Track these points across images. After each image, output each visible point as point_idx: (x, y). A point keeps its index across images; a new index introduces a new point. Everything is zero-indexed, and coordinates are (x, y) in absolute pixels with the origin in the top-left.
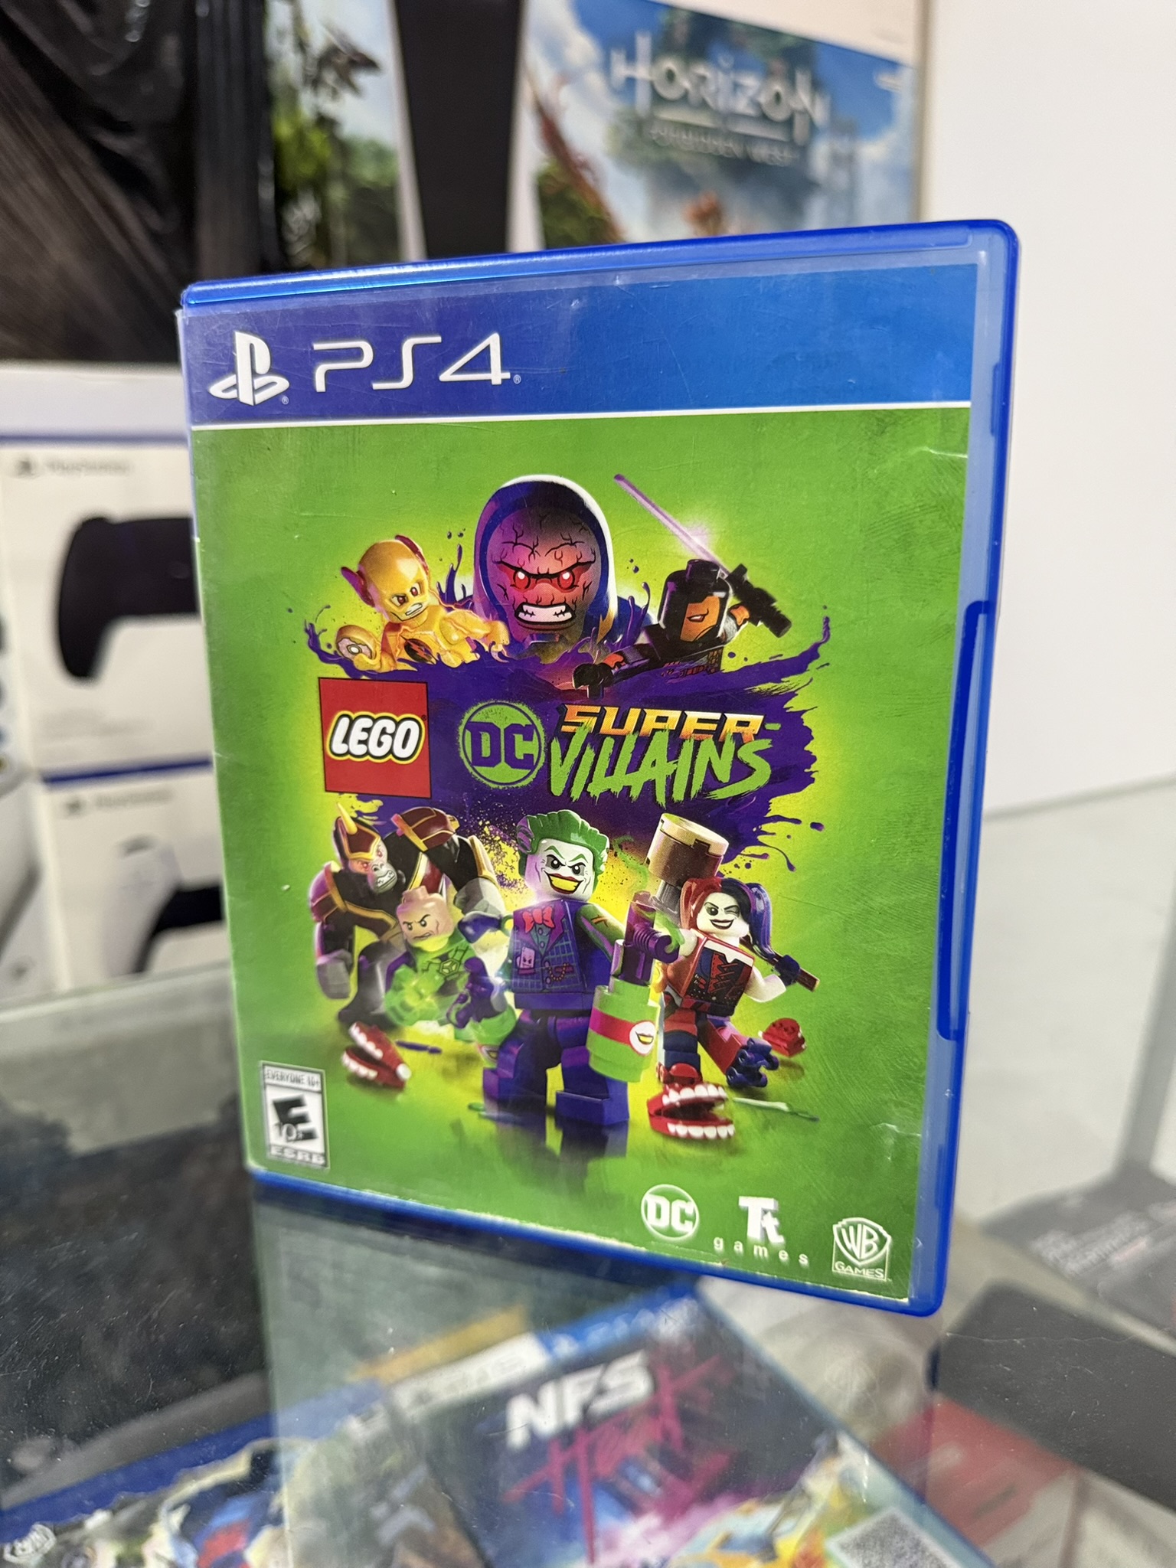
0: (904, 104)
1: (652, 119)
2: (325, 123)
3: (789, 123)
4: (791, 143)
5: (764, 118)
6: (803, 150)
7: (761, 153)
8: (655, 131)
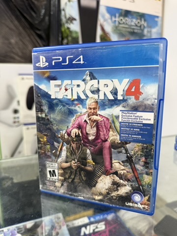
0: (159, 23)
1: (118, 26)
2: (68, 28)
3: (141, 26)
4: (141, 29)
5: (136, 26)
6: (143, 30)
7: (136, 31)
8: (119, 28)
